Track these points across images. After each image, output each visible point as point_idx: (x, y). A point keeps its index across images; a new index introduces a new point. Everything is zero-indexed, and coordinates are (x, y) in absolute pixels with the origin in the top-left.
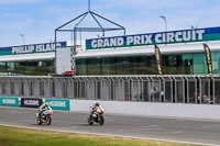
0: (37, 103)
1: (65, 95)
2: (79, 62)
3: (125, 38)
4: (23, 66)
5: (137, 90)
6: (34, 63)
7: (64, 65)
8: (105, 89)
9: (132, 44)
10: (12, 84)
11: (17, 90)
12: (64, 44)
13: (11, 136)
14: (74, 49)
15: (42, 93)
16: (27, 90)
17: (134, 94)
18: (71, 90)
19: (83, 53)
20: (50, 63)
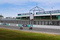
0: (26, 25)
2: (35, 17)
3: (44, 12)
4: (23, 18)
6: (26, 17)
7: (32, 18)
8: (40, 23)
9: (46, 13)
11: (22, 23)
12: (32, 13)
13: (21, 32)
14: (34, 14)
15: (27, 24)
16: (24, 23)
17: (46, 24)
18: (33, 23)
19: (35, 15)
20: (29, 17)
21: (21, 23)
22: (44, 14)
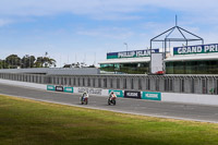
0: (136, 95)
1: (157, 89)
2: (168, 64)
3: (203, 46)
4: (126, 67)
5: (211, 86)
6: (135, 65)
7: (157, 66)
8: (187, 85)
9: (208, 51)
10: (118, 80)
11: (121, 85)
12: (157, 51)
13: (116, 119)
14: (164, 54)
15: (140, 88)
16: (129, 85)
17: (209, 89)
18: (162, 85)
19: (171, 57)
20: (146, 65)
21: (118, 87)
22: (203, 52)
